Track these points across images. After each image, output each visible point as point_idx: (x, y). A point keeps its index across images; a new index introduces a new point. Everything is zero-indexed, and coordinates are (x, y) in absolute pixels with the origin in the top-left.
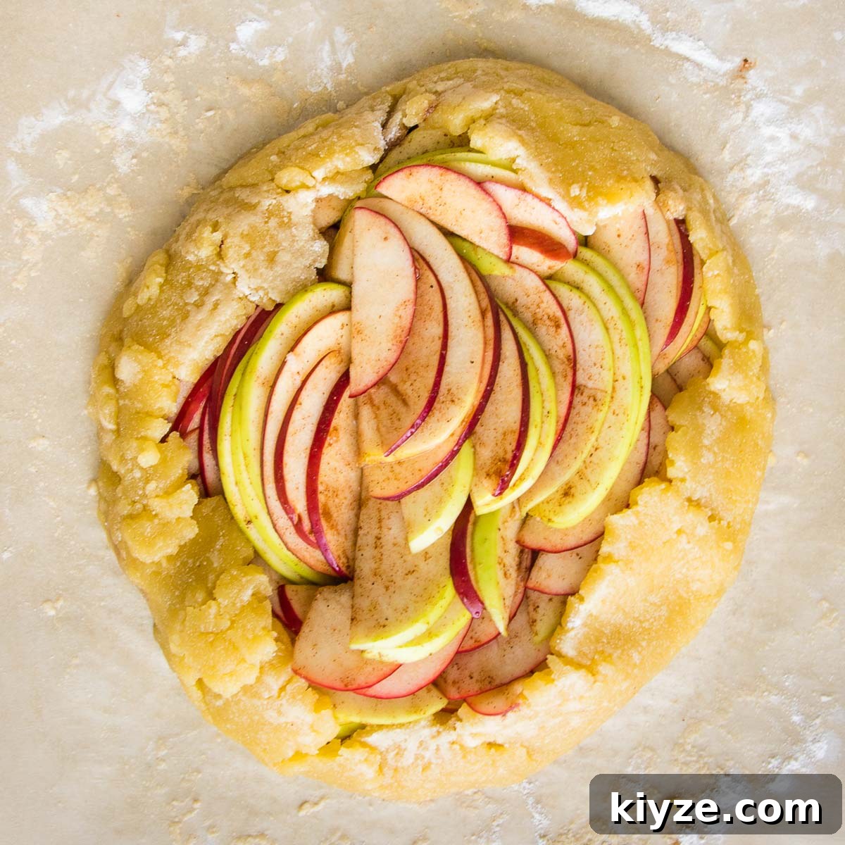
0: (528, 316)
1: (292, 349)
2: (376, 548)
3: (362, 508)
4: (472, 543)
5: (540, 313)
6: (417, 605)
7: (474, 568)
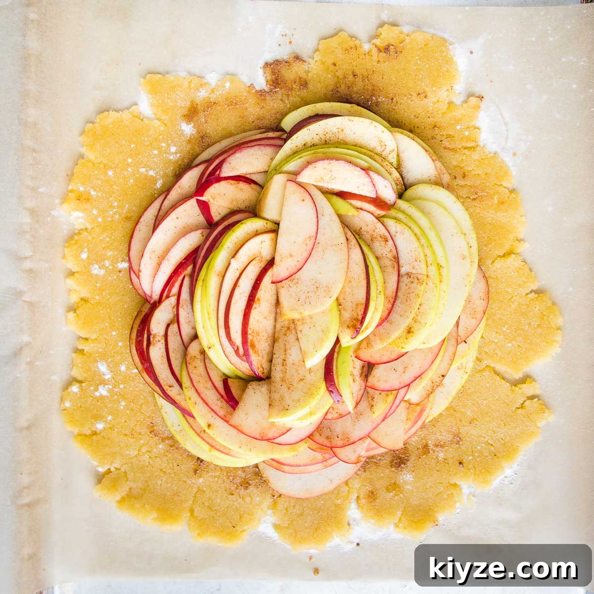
0: (367, 237)
1: (234, 257)
2: (283, 365)
3: (276, 343)
4: (337, 363)
5: (375, 235)
6: (305, 398)
7: (338, 377)
